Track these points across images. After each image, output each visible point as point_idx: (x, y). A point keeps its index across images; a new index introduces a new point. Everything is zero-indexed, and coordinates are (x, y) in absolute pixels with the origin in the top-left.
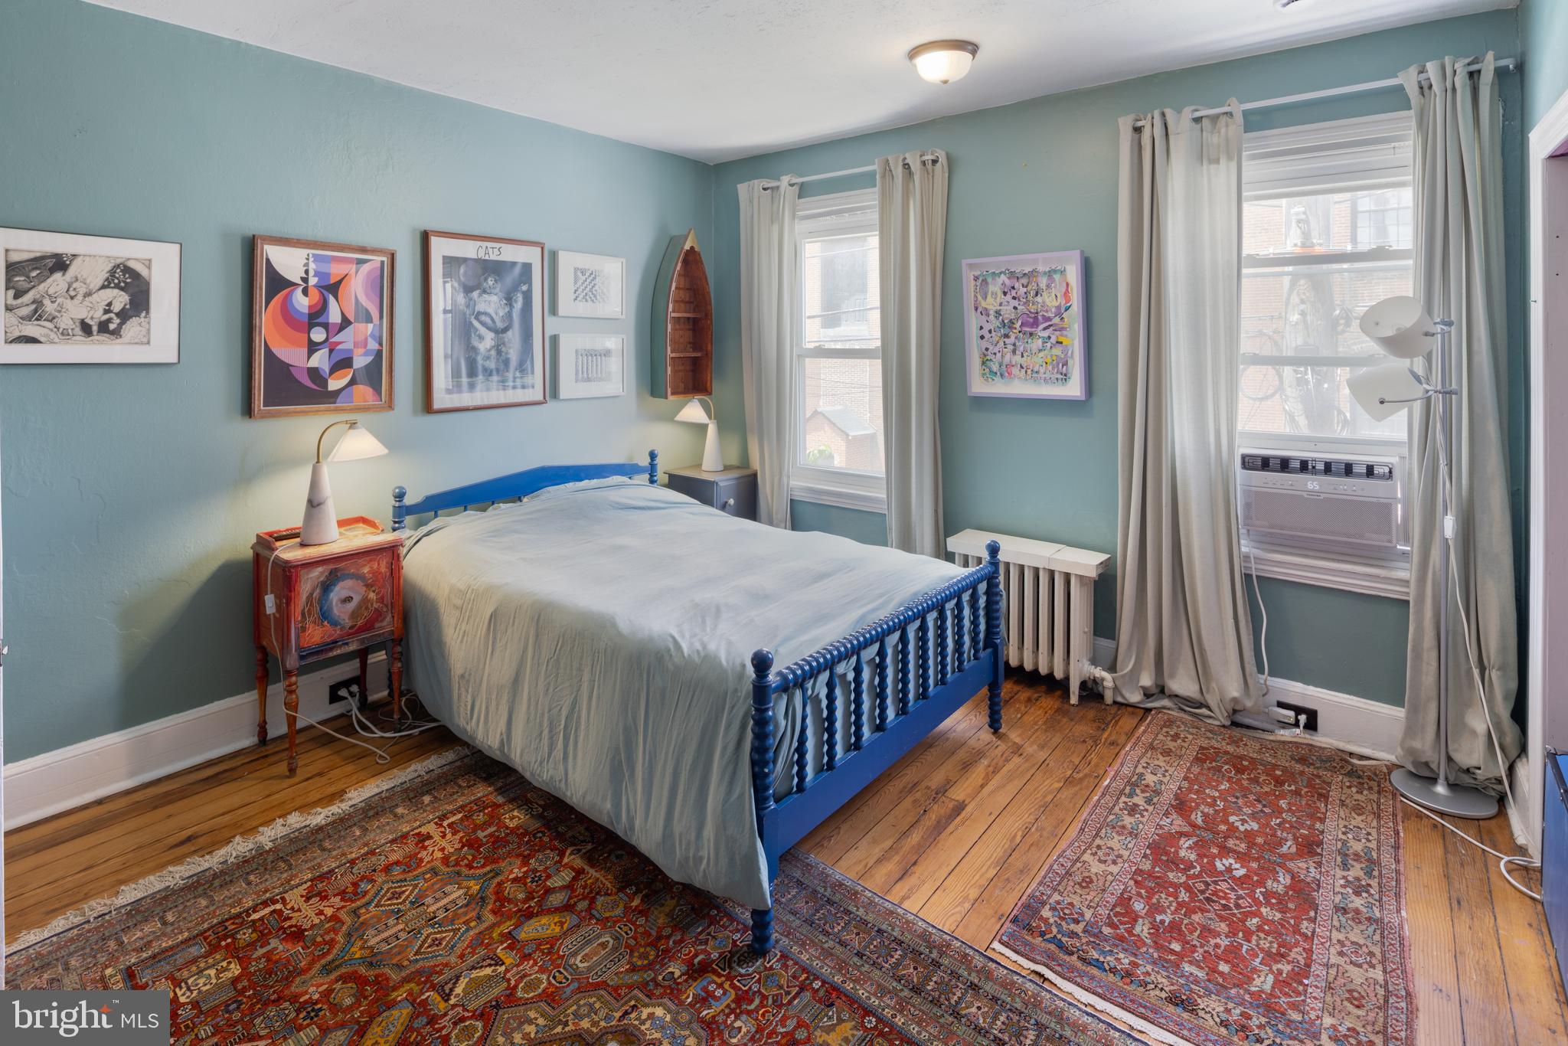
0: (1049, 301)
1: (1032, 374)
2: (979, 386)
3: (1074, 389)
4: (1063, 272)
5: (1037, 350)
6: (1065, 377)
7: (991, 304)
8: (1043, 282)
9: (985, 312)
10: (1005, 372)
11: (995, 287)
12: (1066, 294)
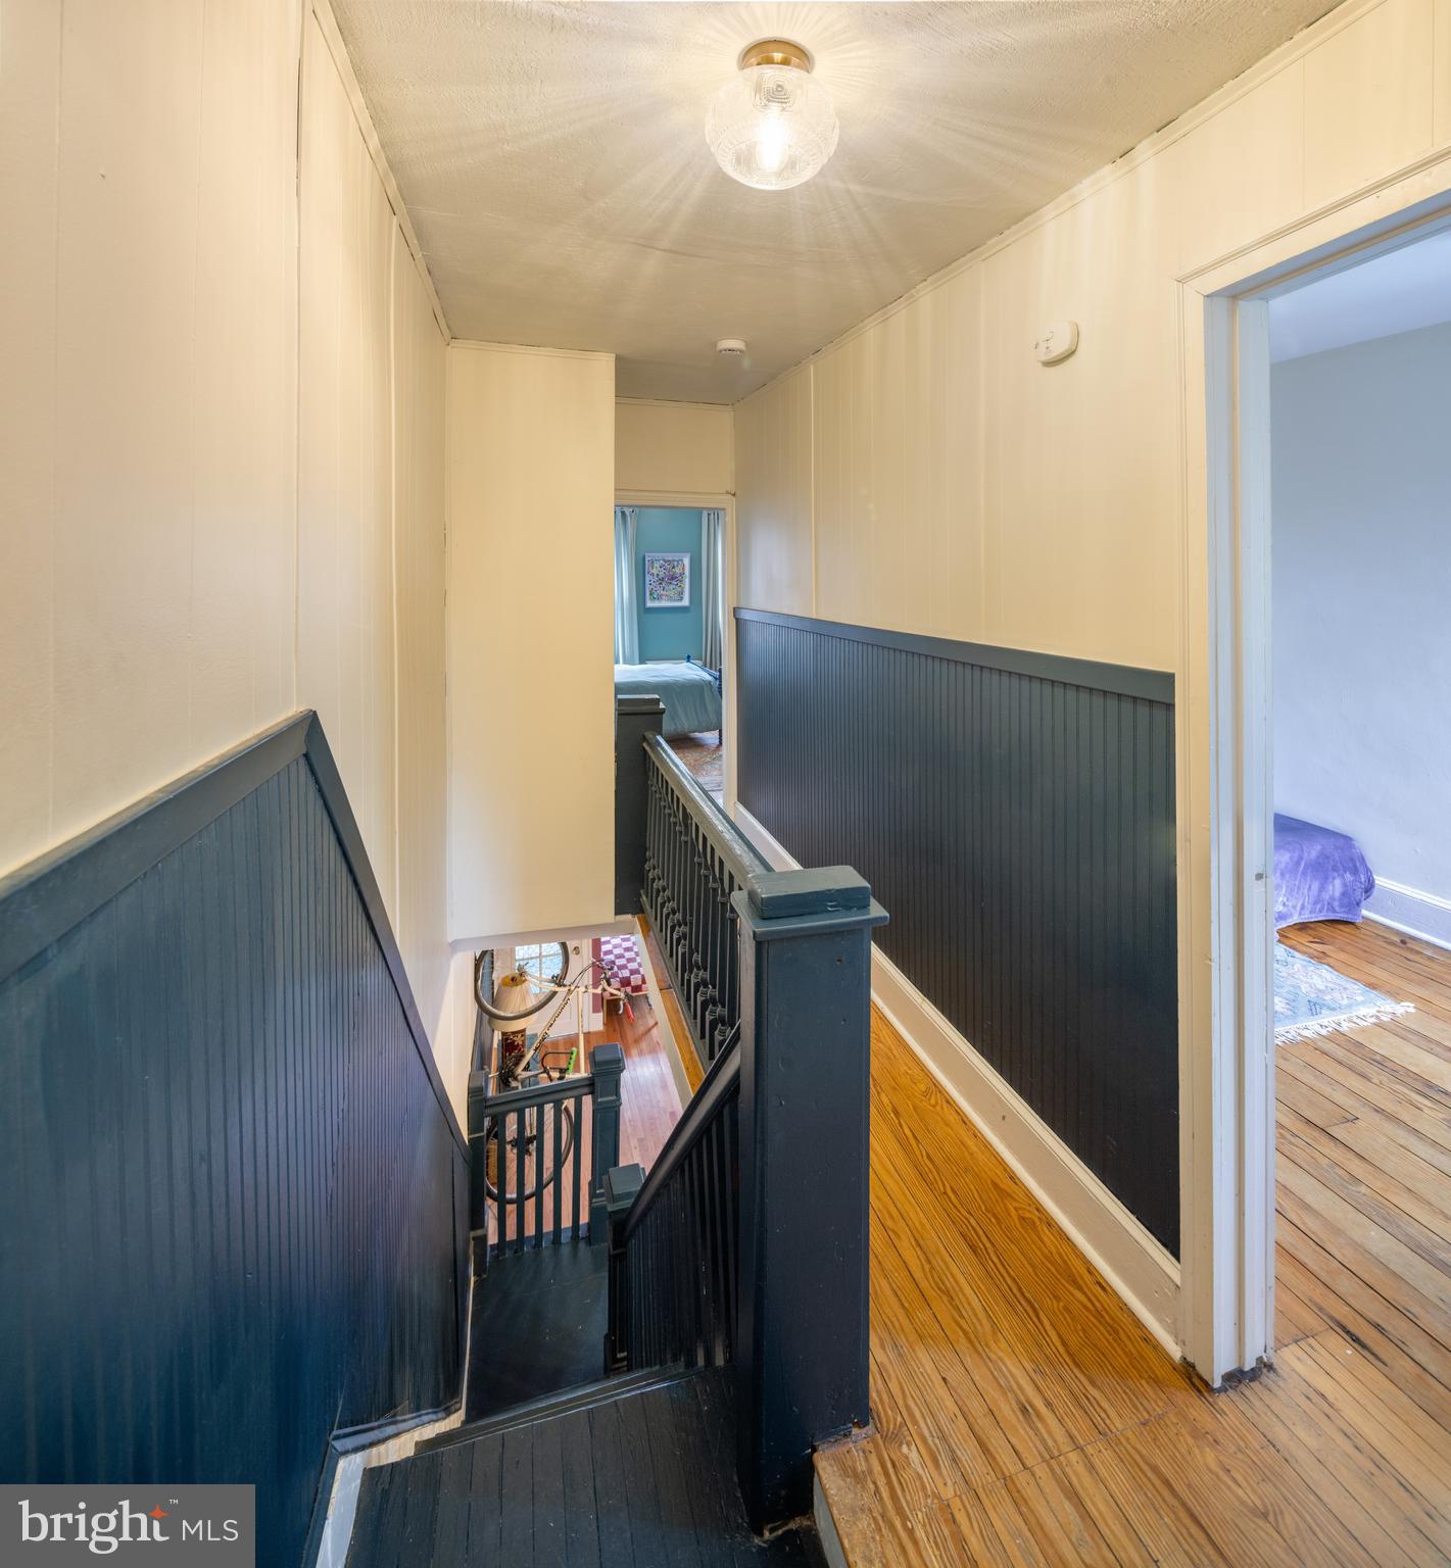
0: (677, 570)
1: (670, 599)
2: (650, 604)
3: (686, 602)
4: (682, 561)
5: (671, 590)
6: (682, 599)
7: (655, 571)
8: (676, 563)
9: (653, 574)
10: (659, 598)
11: (656, 565)
12: (683, 569)
